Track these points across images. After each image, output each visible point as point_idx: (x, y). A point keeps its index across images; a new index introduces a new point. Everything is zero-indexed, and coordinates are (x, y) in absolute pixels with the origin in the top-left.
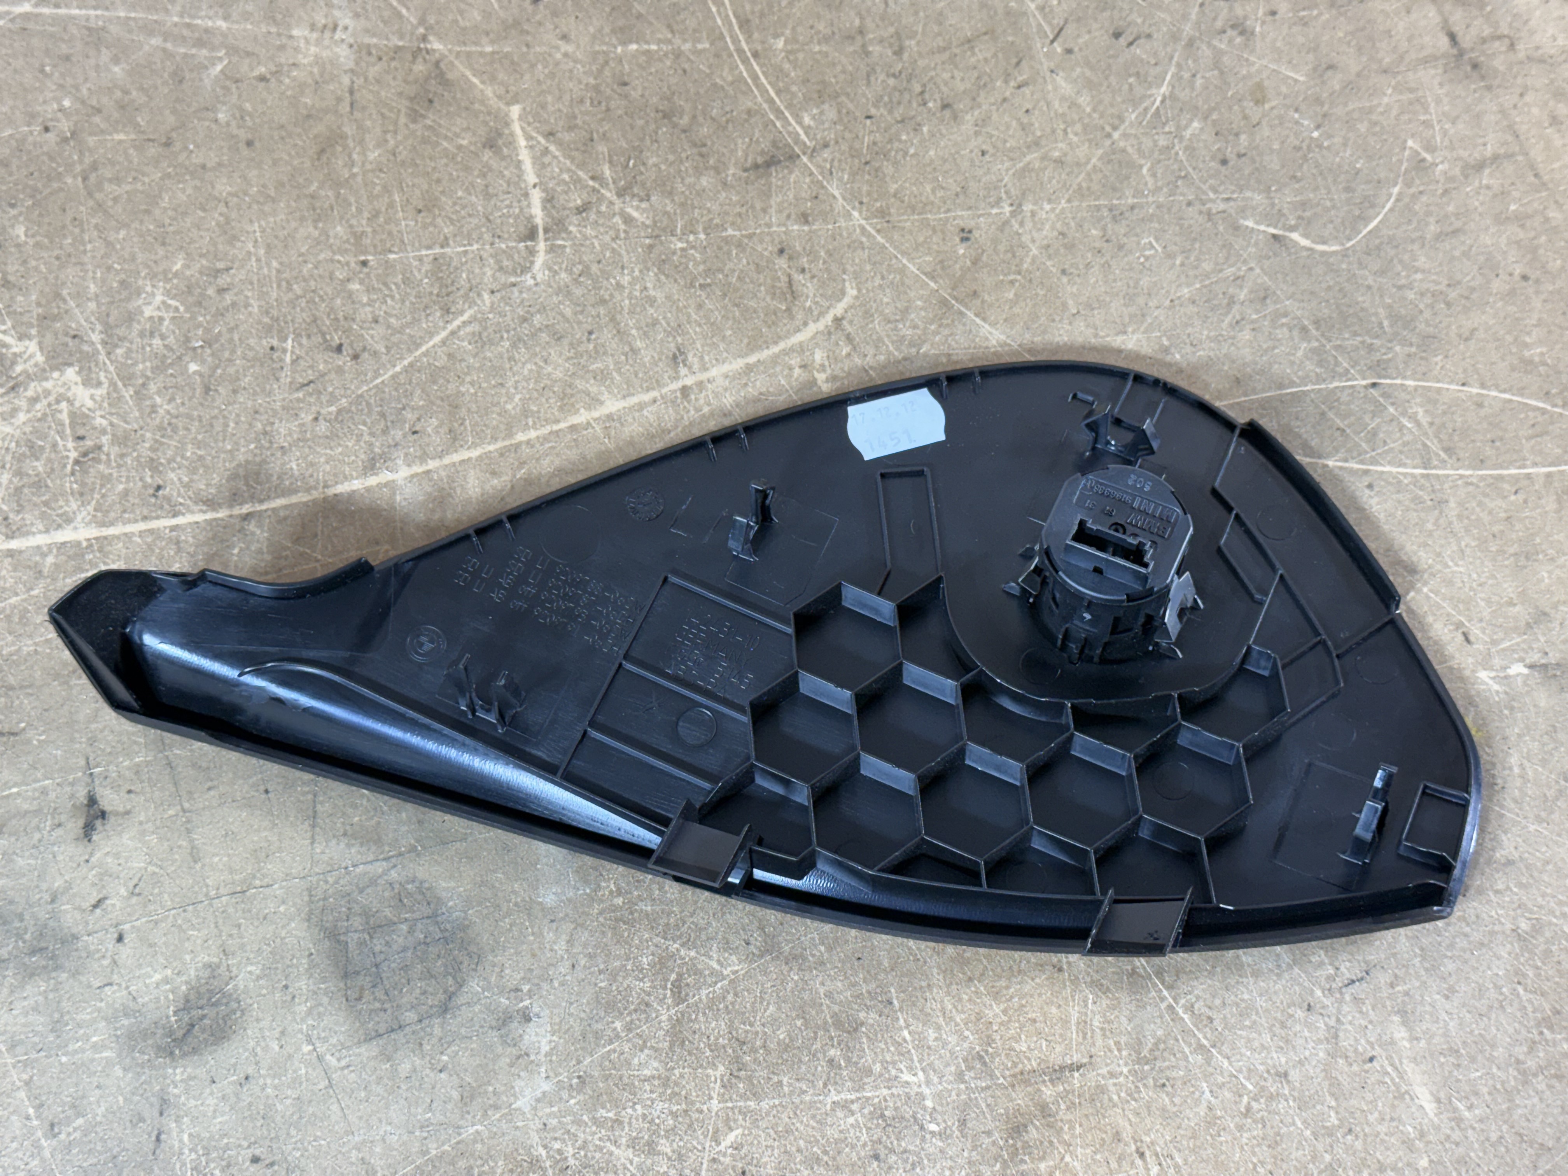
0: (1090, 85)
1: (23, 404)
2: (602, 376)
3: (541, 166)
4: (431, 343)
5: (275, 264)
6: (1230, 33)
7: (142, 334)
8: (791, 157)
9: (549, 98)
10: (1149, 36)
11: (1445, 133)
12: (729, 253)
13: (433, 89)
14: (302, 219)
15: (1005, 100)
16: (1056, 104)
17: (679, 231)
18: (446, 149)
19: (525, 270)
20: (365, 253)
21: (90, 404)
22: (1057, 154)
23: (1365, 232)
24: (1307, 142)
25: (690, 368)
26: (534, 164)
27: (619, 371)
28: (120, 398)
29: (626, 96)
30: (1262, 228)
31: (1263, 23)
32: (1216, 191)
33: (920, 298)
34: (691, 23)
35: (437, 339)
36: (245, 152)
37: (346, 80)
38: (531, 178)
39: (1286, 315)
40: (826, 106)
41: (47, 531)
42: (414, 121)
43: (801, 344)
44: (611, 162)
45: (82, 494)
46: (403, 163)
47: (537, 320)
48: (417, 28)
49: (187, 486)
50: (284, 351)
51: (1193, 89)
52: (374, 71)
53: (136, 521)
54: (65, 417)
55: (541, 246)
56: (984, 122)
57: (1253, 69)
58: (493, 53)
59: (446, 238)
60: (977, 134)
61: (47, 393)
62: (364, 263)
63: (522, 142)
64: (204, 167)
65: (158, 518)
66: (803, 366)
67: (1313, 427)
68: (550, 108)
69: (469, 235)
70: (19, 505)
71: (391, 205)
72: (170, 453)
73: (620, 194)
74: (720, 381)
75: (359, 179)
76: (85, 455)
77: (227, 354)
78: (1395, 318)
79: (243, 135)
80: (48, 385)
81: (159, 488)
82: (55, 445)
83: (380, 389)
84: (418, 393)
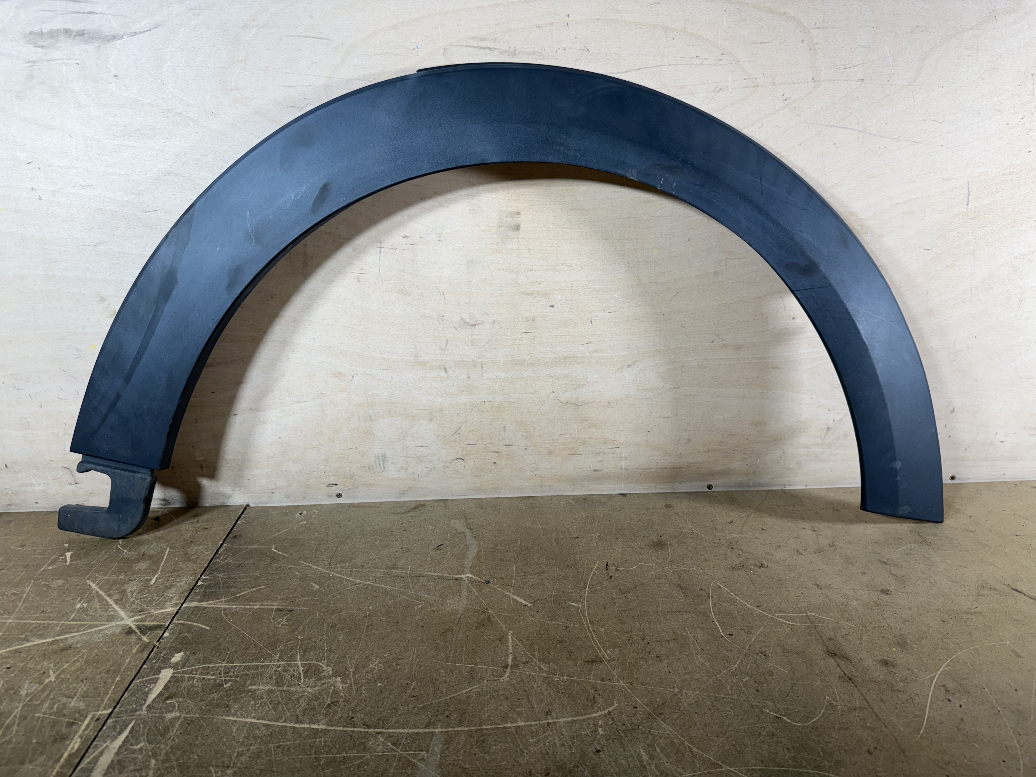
0: (709, 660)
1: (319, 684)
2: (519, 714)
3: (514, 648)
4: (462, 692)
5: (418, 660)
6: (760, 654)
7: (366, 672)
8: (601, 661)
9: (523, 631)
10: (731, 650)
11: (841, 697)
12: (574, 685)
13: (486, 622)
14: (431, 649)
15: (679, 659)
16: (697, 663)
17: (557, 675)
18: (485, 638)
19: (501, 676)
20: (449, 662)
21: (341, 688)
22: (696, 677)
23: (812, 722)
25: (552, 717)
27: (526, 713)
28: (352, 689)
29: (548, 635)
30: (772, 713)
31: (772, 654)
32: (754, 698)
33: (642, 711)
34: (574, 619)
35: (464, 691)
36: (420, 628)
37: (459, 616)
38: (511, 651)
39: (781, 743)
40: (616, 649)
41: (309, 723)
42: (477, 629)
43: (595, 717)
44: (539, 651)
45: (326, 714)
46: (470, 640)
47: (501, 692)
48: (486, 606)
49: (362, 719)
50: (411, 685)
51: (747, 667)
52: (469, 614)
53: (340, 726)
54: (331, 691)
55: (509, 670)
56: (671, 663)
57: (768, 666)
58: (508, 616)
59: (477, 663)
60: (668, 667)
61: (329, 683)
62: (447, 665)
63: (511, 641)
64: (405, 630)
65: (348, 727)
66: (594, 724)
68: (522, 634)
69: (485, 663)
70: (304, 714)
71: (462, 651)
72: (361, 708)
73: (539, 661)
74: (562, 723)
75: (454, 642)
76: (332, 703)
77: (392, 682)
78: (824, 752)
79: (421, 624)
80: (330, 681)
81: (353, 718)
82: (324, 698)
83: (439, 702)
84: (452, 706)
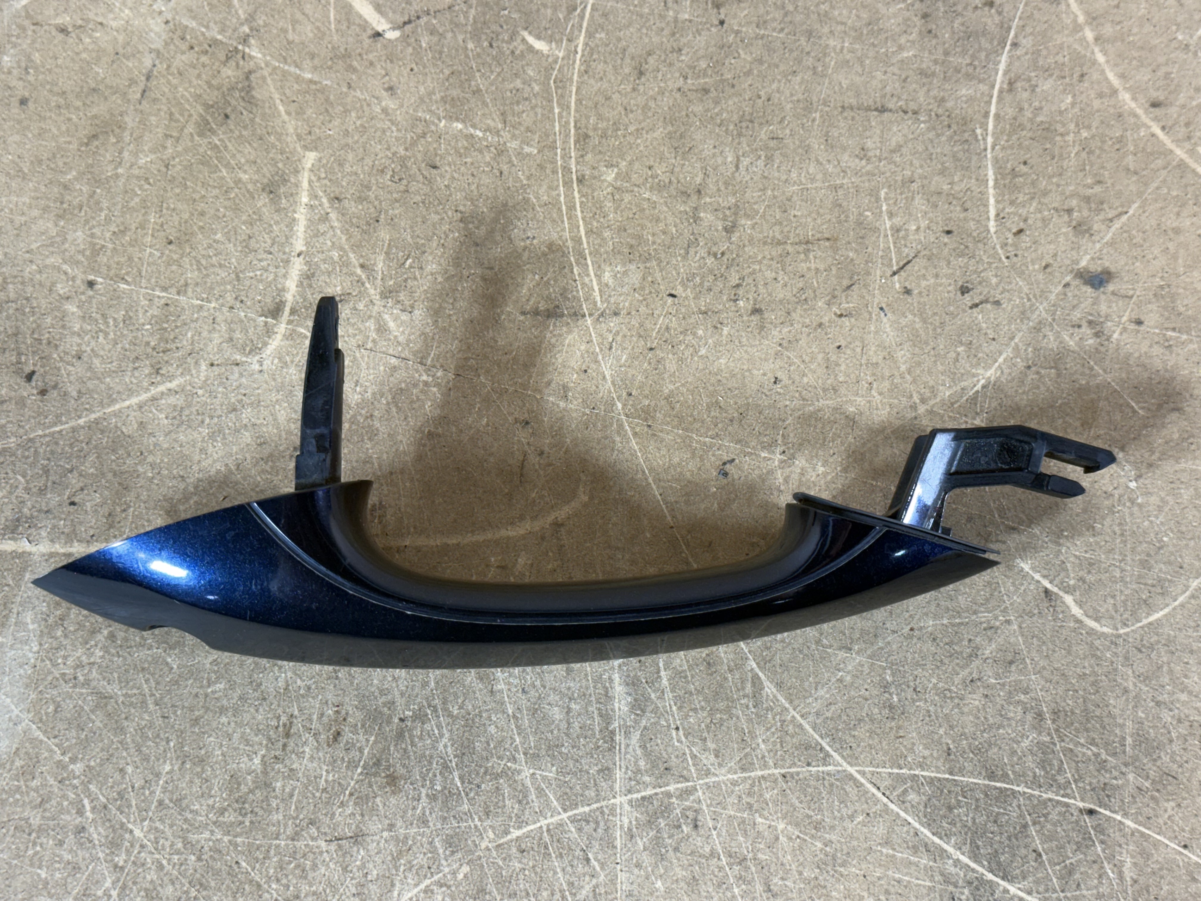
0: (915, 340)
3: (313, 233)
4: (127, 403)
6: (1086, 330)
8: (575, 314)
9: (350, 157)
10: (997, 303)
12: (472, 405)
13: (233, 102)
14: (46, 209)
15: (820, 325)
16: (872, 350)
17: (429, 362)
18: (223, 178)
19: (255, 350)
20: (97, 272)
23: (1145, 622)
24: (1120, 491)
26: (308, 227)
29: (429, 181)
30: (1037, 577)
31: (1124, 331)
33: (651, 531)
34: (527, 119)
35: (134, 401)
36: (15, 110)
37: (148, 62)
38: (299, 245)
39: (1026, 691)
40: (633, 267)
42: (201, 134)
43: (509, 539)
44: (387, 254)
46: (173, 180)
47: (247, 414)
48: (242, 24)
51: (1022, 383)
52: (182, 60)
55: (282, 328)
56: (792, 342)
57: (1094, 383)
58: (311, 81)
59: (186, 285)
60: (777, 355)
62: (91, 284)
63: (305, 199)
67: (1009, 838)
68: (348, 169)
69: (212, 288)
71: (143, 225)
73: (385, 295)
75: (121, 183)
78: (1141, 739)
79: (20, 89)
83: (54, 439)
84: (92, 458)
